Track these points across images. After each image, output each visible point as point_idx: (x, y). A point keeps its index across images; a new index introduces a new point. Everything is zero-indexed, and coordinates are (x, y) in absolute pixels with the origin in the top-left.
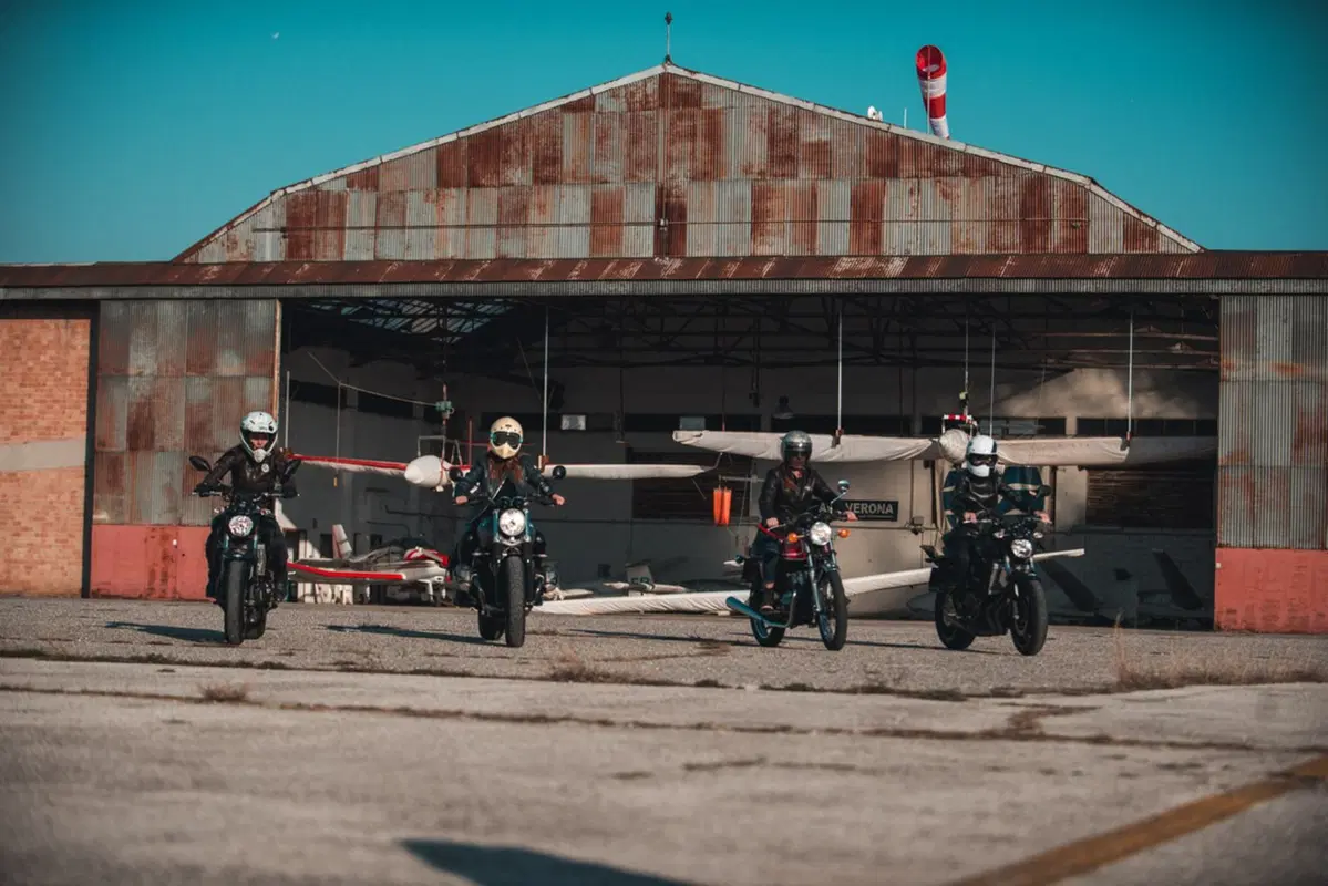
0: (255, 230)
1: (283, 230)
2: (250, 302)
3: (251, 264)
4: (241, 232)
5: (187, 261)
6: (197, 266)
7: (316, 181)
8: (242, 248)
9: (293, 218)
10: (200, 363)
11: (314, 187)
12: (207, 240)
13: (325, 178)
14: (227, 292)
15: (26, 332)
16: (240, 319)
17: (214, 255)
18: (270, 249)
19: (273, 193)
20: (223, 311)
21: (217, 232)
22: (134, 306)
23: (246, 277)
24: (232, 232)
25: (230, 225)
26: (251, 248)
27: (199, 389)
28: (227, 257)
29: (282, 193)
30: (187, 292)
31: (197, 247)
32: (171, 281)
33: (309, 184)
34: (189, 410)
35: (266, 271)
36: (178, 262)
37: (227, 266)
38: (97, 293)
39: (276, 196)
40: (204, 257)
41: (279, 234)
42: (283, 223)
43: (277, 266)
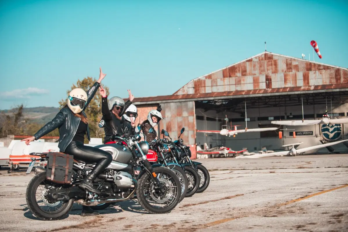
0: (188, 88)
1: (194, 88)
2: (188, 102)
3: (188, 95)
4: (185, 88)
5: (175, 95)
6: (177, 96)
7: (200, 78)
8: (186, 91)
9: (195, 85)
10: (180, 114)
11: (199, 79)
12: (179, 90)
13: (201, 77)
14: (184, 100)
15: (144, 110)
16: (187, 106)
17: (180, 93)
18: (191, 91)
19: (191, 81)
20: (183, 104)
21: (181, 89)
22: (166, 104)
23: (187, 97)
24: (184, 88)
25: (183, 87)
26: (187, 92)
27: (179, 119)
28: (183, 94)
29: (193, 80)
30: (176, 101)
31: (177, 92)
32: (173, 99)
33: (198, 79)
34: (178, 124)
35: (191, 96)
36: (173, 95)
37: (183, 95)
38: (158, 102)
39: (192, 81)
40: (179, 93)
41: (193, 88)
42: (193, 86)
43: (193, 95)
